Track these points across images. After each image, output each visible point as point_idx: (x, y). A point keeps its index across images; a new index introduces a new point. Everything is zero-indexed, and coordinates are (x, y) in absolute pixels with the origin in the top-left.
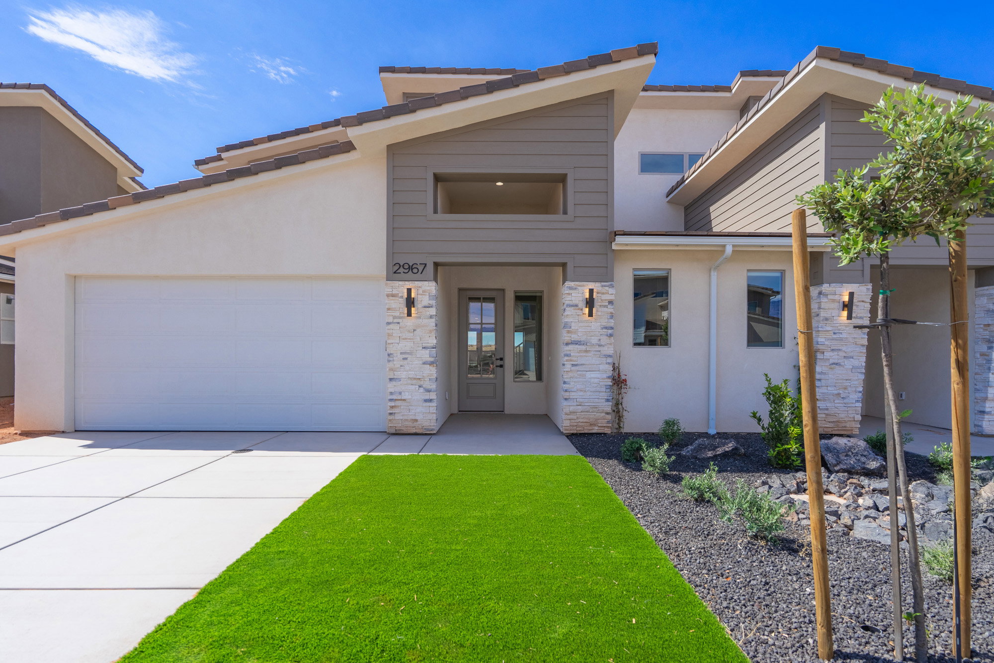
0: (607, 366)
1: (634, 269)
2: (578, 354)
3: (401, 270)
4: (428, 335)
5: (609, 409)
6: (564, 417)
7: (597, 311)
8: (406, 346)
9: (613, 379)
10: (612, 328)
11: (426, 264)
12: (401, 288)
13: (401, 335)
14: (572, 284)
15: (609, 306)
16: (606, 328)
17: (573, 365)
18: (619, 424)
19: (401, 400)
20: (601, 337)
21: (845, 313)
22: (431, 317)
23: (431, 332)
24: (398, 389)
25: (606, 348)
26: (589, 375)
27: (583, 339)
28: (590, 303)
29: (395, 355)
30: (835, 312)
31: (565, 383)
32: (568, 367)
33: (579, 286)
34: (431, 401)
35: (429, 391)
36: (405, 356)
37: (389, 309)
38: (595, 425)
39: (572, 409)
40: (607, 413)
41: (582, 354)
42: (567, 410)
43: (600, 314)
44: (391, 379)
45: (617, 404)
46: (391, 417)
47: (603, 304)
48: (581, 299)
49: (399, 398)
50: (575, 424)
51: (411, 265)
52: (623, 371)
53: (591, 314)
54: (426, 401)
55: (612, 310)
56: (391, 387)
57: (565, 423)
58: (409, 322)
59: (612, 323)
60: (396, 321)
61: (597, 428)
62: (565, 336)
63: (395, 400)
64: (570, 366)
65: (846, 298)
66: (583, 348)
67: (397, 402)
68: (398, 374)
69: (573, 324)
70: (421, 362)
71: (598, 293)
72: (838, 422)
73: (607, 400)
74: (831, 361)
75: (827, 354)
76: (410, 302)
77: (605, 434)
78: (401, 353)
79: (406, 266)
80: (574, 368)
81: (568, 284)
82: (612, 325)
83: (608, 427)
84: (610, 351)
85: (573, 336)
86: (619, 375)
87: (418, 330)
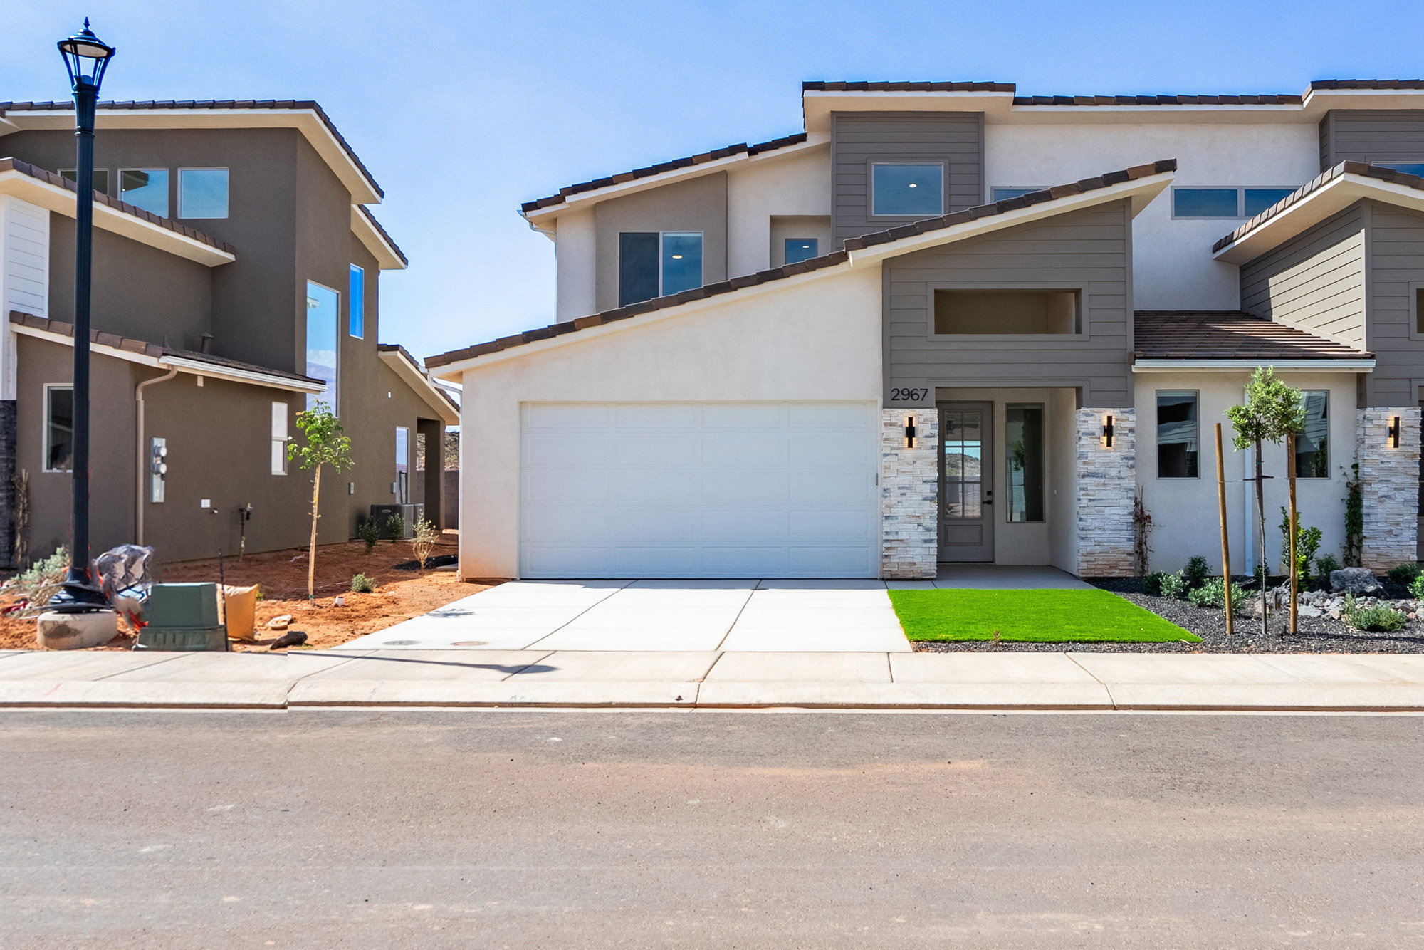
0: (1129, 500)
1: (1158, 391)
2: (1095, 489)
3: (900, 396)
4: (930, 467)
5: (1131, 550)
6: (1080, 559)
7: (1116, 440)
8: (904, 480)
9: (1136, 516)
10: (1133, 458)
11: (927, 390)
12: (902, 416)
13: (899, 468)
14: (1088, 410)
15: (1130, 435)
16: (1126, 458)
17: (1090, 500)
18: (1143, 567)
19: (898, 540)
20: (1121, 469)
21: (1392, 440)
22: (933, 448)
23: (932, 464)
24: (894, 529)
25: (1127, 481)
26: (1107, 511)
27: (1101, 470)
28: (1108, 431)
29: (892, 490)
30: (1381, 440)
31: (1081, 520)
32: (1084, 502)
33: (1096, 412)
34: (931, 541)
35: (929, 530)
36: (902, 491)
37: (886, 439)
38: (1115, 568)
39: (1089, 549)
40: (1129, 554)
41: (1100, 488)
42: (1083, 551)
43: (1119, 443)
44: (887, 518)
45: (1139, 544)
46: (886, 560)
47: (1122, 432)
48: (1098, 426)
49: (896, 538)
50: (1094, 567)
51: (910, 390)
52: (1147, 506)
53: (1109, 444)
54: (926, 541)
55: (1132, 439)
56: (887, 526)
57: (1079, 564)
58: (909, 454)
59: (1133, 452)
60: (894, 452)
61: (1117, 571)
62: (1080, 468)
63: (892, 542)
64: (1086, 501)
65: (1392, 424)
66: (1102, 480)
67: (893, 542)
68: (894, 512)
69: (1089, 455)
70: (921, 498)
71: (1117, 420)
72: (1391, 562)
73: (1129, 540)
74: (1380, 494)
75: (1375, 486)
76: (910, 432)
77: (1127, 578)
78: (899, 488)
79: (906, 392)
80: (1091, 503)
81: (1083, 410)
82: (1133, 455)
83: (1130, 570)
84: (1132, 484)
85: (1089, 468)
86: (1142, 511)
87: (918, 462)
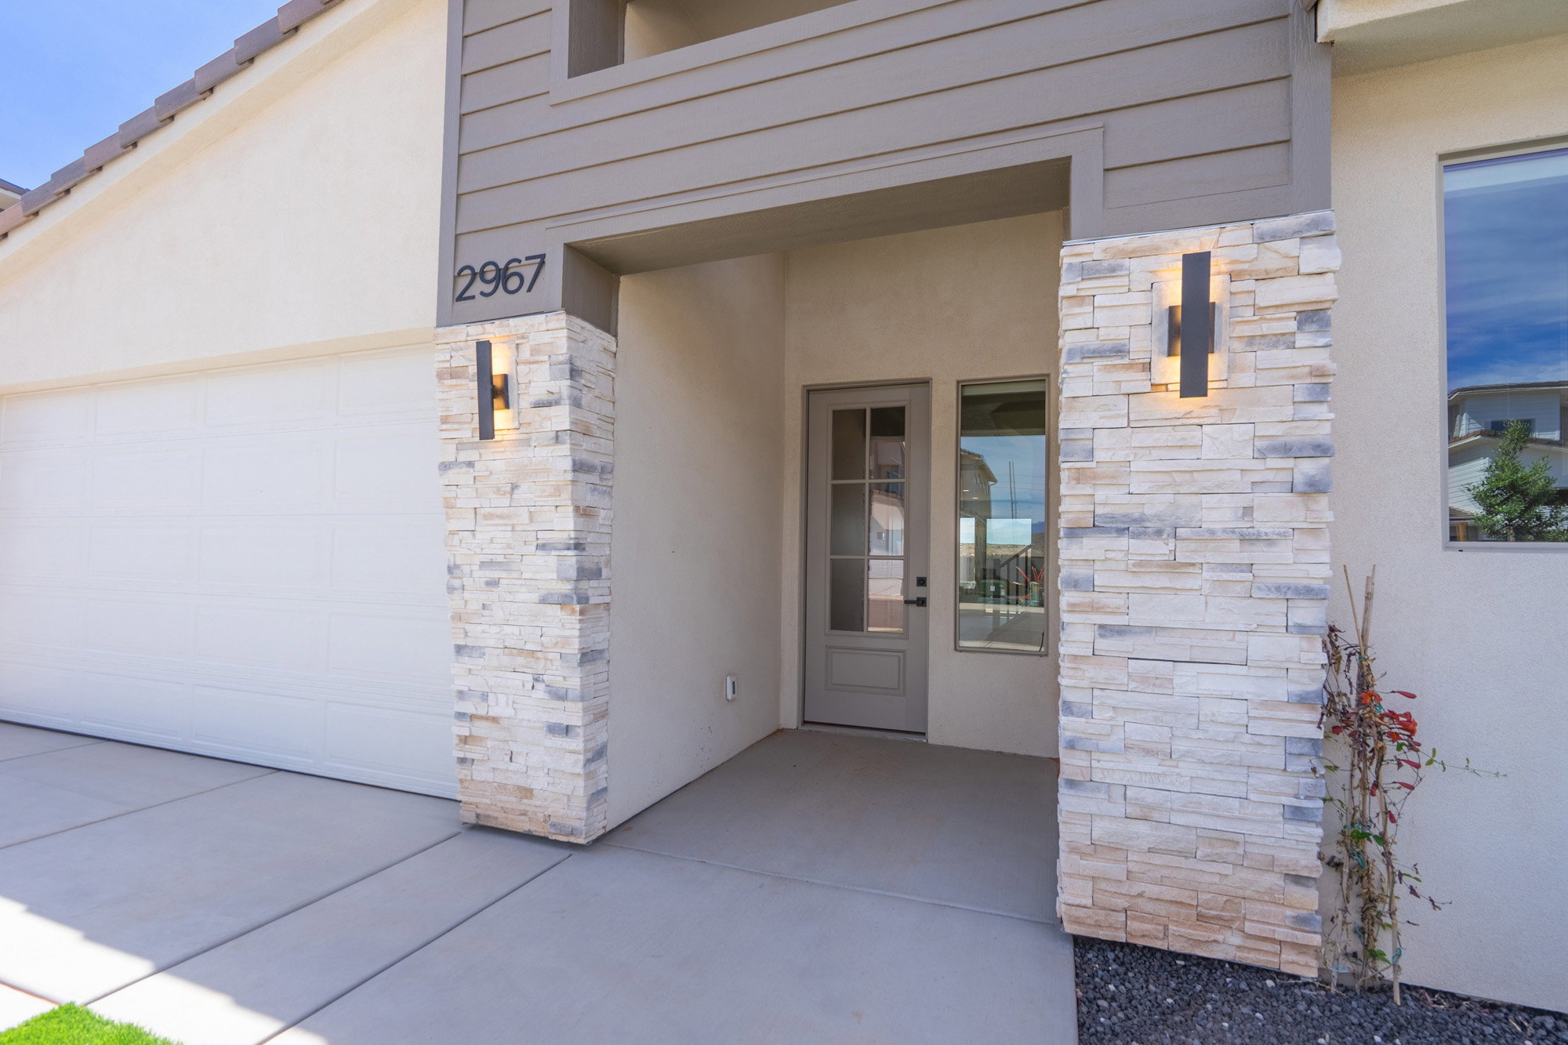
0: (1293, 642)
2: (1127, 581)
3: (479, 286)
4: (552, 501)
5: (1304, 859)
6: (1065, 861)
7: (1231, 366)
8: (493, 539)
9: (1329, 709)
10: (1319, 451)
11: (543, 257)
12: (471, 346)
13: (476, 503)
14: (1094, 250)
15: (1304, 338)
16: (1287, 449)
17: (1104, 630)
19: (486, 718)
20: (1258, 499)
22: (557, 438)
23: (559, 490)
24: (478, 683)
25: (1284, 552)
26: (1187, 679)
27: (1156, 506)
28: (1189, 329)
29: (466, 569)
31: (1066, 707)
32: (1081, 637)
33: (1134, 254)
34: (566, 731)
35: (561, 697)
36: (491, 574)
37: (445, 418)
38: (1225, 923)
39: (1100, 828)
40: (1298, 879)
41: (1148, 581)
43: (1245, 379)
44: (459, 649)
45: (1355, 834)
46: (463, 772)
47: (1266, 328)
48: (1142, 315)
49: (482, 711)
50: (1122, 901)
51: (502, 266)
53: (1194, 383)
54: (555, 729)
55: (1318, 359)
56: (460, 673)
57: (1069, 891)
58: (499, 460)
59: (1319, 422)
60: (463, 457)
63: (471, 720)
64: (1088, 635)
66: (1159, 549)
67: (477, 723)
68: (475, 634)
69: (1102, 439)
70: (535, 597)
73: (1297, 814)
76: (490, 392)
78: (483, 565)
79: (490, 273)
80: (1104, 645)
82: (1322, 432)
83: (1302, 946)
84: (1317, 568)
85: (1101, 494)
86: (1364, 684)
87: (524, 487)
